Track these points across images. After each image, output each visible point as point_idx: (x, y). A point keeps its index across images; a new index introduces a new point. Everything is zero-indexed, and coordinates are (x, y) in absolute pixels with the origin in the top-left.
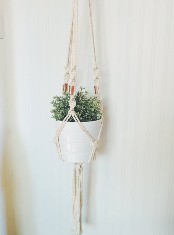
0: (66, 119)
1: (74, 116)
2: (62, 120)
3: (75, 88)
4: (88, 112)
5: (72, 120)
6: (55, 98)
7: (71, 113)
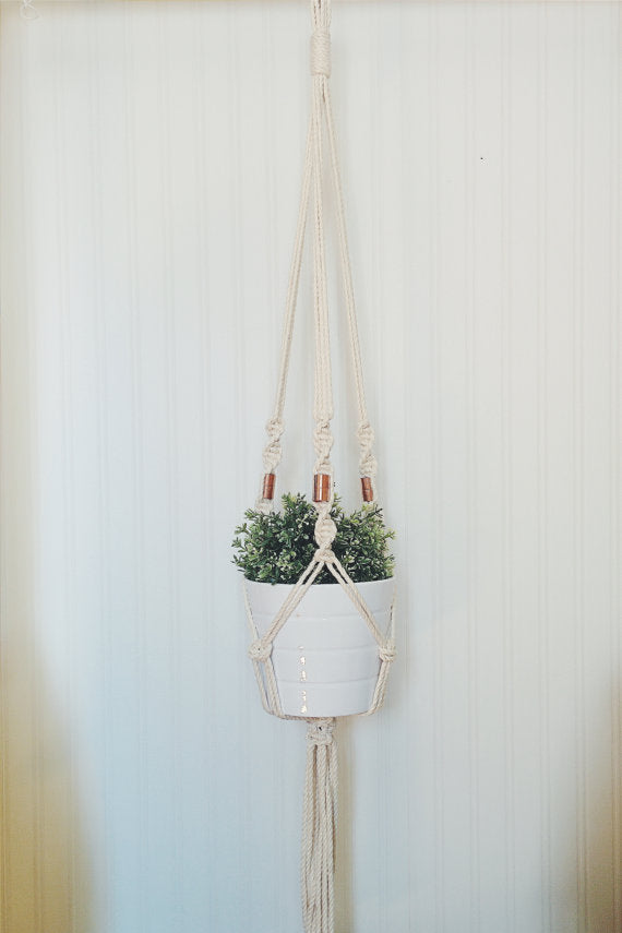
0: (310, 575)
1: (334, 566)
2: (293, 580)
3: (331, 481)
4: (366, 553)
5: (326, 578)
6: (251, 516)
7: (324, 556)
